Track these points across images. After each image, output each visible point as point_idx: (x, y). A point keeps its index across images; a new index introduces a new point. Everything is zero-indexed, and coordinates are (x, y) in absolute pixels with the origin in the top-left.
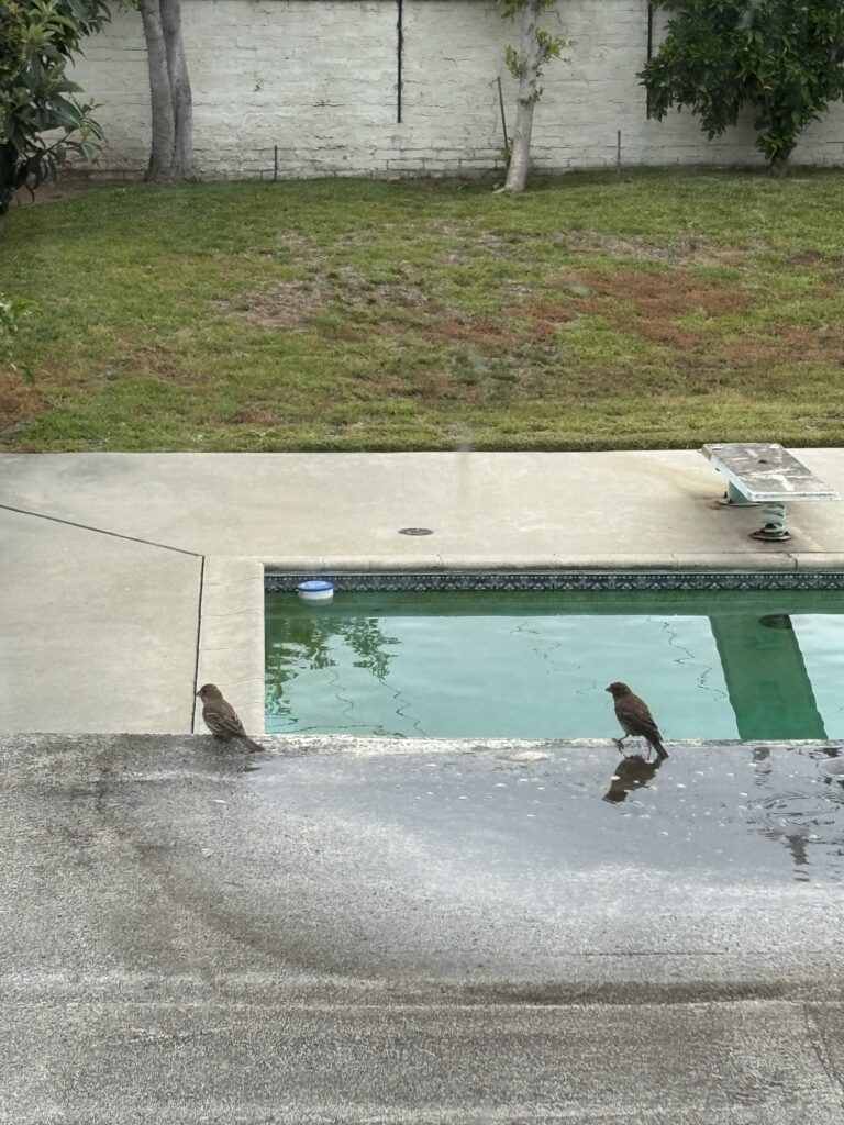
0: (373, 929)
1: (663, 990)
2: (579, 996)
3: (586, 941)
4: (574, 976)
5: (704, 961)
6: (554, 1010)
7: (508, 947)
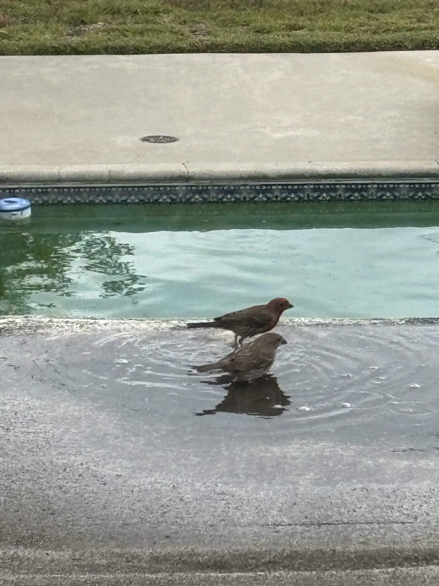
0: (62, 503)
1: (348, 557)
2: (265, 564)
3: (275, 512)
4: (262, 545)
5: (391, 529)
6: (238, 577)
7: (197, 519)
